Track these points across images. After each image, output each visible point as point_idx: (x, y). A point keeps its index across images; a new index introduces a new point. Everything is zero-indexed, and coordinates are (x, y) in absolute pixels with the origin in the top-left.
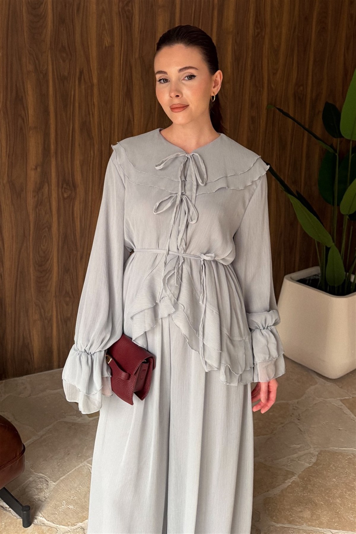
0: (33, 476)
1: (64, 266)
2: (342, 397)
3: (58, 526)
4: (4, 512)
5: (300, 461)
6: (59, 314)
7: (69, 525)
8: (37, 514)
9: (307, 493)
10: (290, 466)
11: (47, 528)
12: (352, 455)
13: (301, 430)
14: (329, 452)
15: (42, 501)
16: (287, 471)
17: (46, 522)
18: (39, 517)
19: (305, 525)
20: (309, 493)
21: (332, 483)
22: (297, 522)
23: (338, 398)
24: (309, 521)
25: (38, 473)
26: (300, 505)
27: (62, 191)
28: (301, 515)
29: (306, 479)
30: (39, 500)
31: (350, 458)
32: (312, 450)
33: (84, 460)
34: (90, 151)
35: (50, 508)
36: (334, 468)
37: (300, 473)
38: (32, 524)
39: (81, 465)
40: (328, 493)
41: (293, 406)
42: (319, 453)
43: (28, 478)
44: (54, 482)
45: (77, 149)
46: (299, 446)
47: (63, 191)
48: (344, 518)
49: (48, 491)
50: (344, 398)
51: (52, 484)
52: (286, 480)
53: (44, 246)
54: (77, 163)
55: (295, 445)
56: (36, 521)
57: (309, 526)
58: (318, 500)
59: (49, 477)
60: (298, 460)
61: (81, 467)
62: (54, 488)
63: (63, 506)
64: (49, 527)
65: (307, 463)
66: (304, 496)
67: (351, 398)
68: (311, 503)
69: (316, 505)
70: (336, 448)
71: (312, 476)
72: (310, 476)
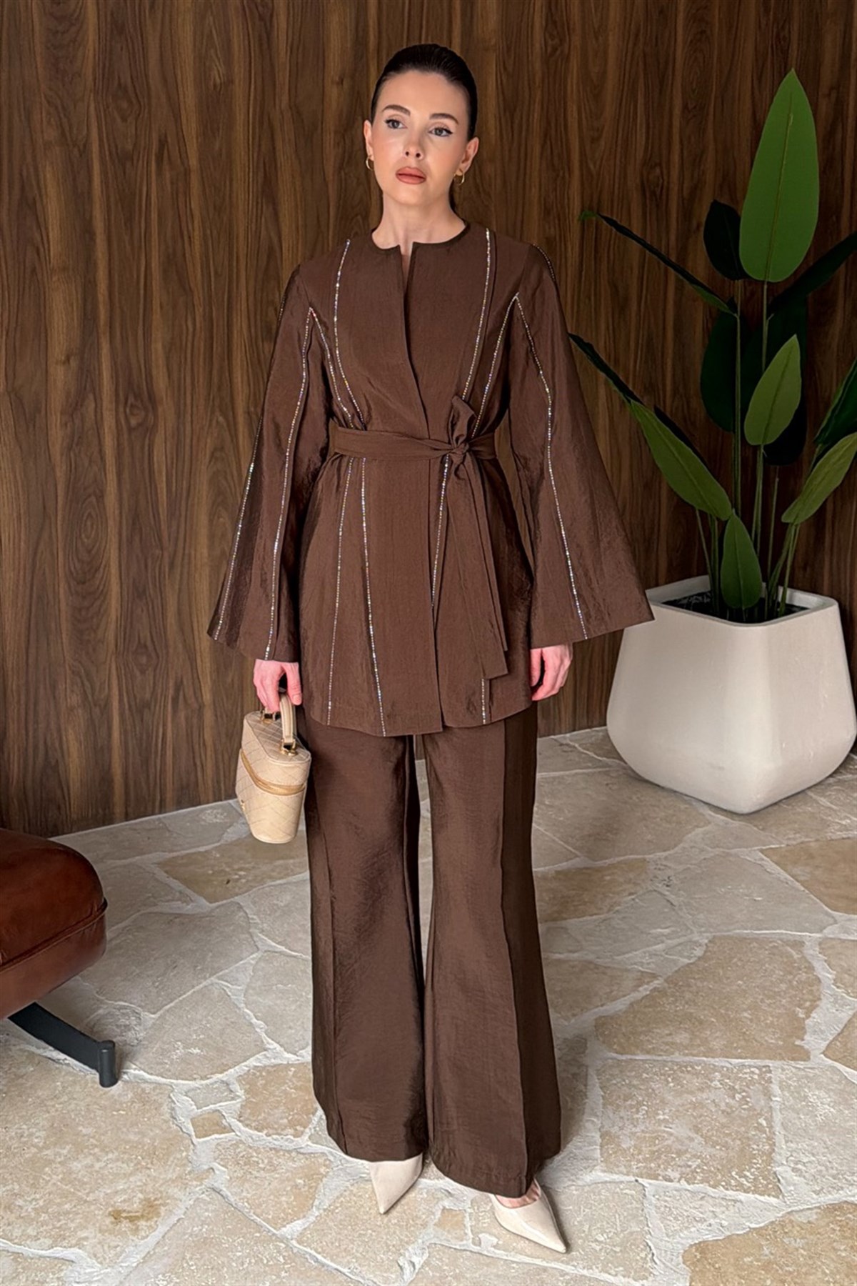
0: (105, 1006)
1: (134, 580)
2: (764, 846)
3: (172, 1081)
4: (57, 1066)
5: (670, 955)
6: (125, 694)
7: (195, 1079)
8: (125, 1066)
9: (684, 1006)
10: (648, 964)
11: (152, 1086)
12: (779, 942)
13: (672, 904)
14: (730, 938)
15: (133, 1046)
16: (642, 972)
17: (147, 1076)
18: (132, 1071)
19: (677, 1054)
20: (686, 1006)
21: (735, 987)
22: (662, 1050)
23: (756, 848)
24: (687, 1049)
25: (116, 1001)
26: (668, 1025)
27: (125, 412)
28: (669, 1039)
29: (681, 983)
30: (125, 1043)
31: (774, 947)
32: (696, 938)
33: (211, 975)
34: (186, 321)
35: (151, 1054)
36: (739, 964)
37: (670, 974)
38: (120, 1082)
39: (205, 983)
40: (726, 1004)
41: (657, 865)
42: (710, 941)
43: (95, 1011)
44: (154, 1013)
45: (157, 317)
46: (667, 931)
47: (128, 410)
48: (756, 1041)
49: (141, 1027)
50: (768, 847)
51: (150, 1018)
52: (640, 986)
53: (88, 538)
54: (158, 347)
55: (659, 930)
56: (125, 1077)
57: (687, 1055)
58: (705, 1016)
59: (140, 1006)
60: (666, 954)
61: (205, 987)
62: (154, 1024)
63: (178, 1051)
64: (155, 1085)
65: (685, 957)
66: (676, 1011)
67: (783, 846)
68: (690, 1021)
69: (701, 1022)
70: (746, 931)
71: (694, 978)
72: (691, 978)
